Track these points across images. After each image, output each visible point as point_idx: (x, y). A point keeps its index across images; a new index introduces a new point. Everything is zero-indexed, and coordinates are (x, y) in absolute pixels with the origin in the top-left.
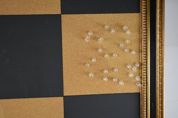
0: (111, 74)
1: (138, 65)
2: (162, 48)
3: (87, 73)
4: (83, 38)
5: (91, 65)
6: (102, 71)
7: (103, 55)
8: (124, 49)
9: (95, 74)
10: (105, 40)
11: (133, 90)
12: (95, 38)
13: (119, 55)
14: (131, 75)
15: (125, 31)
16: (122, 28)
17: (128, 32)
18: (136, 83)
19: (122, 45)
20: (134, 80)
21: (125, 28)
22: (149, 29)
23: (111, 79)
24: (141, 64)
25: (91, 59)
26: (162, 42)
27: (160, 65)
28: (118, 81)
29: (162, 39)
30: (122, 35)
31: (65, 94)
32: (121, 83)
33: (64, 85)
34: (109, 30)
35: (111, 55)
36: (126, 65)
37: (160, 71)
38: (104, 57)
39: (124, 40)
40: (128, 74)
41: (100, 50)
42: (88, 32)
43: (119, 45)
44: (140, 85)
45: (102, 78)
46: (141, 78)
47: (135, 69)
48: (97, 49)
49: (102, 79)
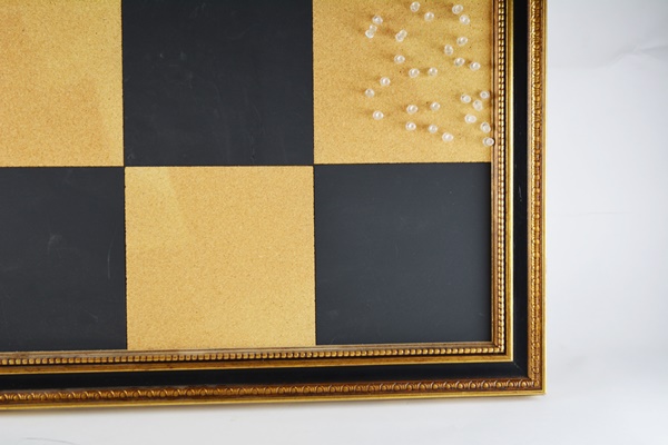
0: (425, 117)
1: (485, 95)
2: (540, 57)
3: (369, 113)
4: (361, 31)
5: (378, 94)
6: (404, 108)
7: (405, 71)
8: (454, 59)
9: (388, 115)
10: (410, 35)
11: (474, 154)
12: (388, 32)
13: (441, 73)
14: (470, 119)
15: (456, 18)
16: (450, 11)
17: (464, 19)
18: (480, 139)
19: (449, 48)
20: (476, 133)
21: (456, 9)
22: (512, 12)
23: (423, 127)
24: (493, 96)
25: (378, 79)
26: (540, 43)
27: (536, 96)
28: (440, 133)
29: (541, 36)
30: (450, 25)
31: (317, 161)
32: (447, 137)
33: (316, 138)
34: (421, 14)
35: (424, 71)
36: (458, 97)
37: (536, 110)
38: (407, 75)
39: (454, 38)
40: (462, 117)
41: (399, 59)
42: (371, 17)
43: (442, 49)
44: (490, 142)
45: (403, 124)
46: (493, 127)
47: (480, 106)
48: (391, 57)
49: (403, 128)
